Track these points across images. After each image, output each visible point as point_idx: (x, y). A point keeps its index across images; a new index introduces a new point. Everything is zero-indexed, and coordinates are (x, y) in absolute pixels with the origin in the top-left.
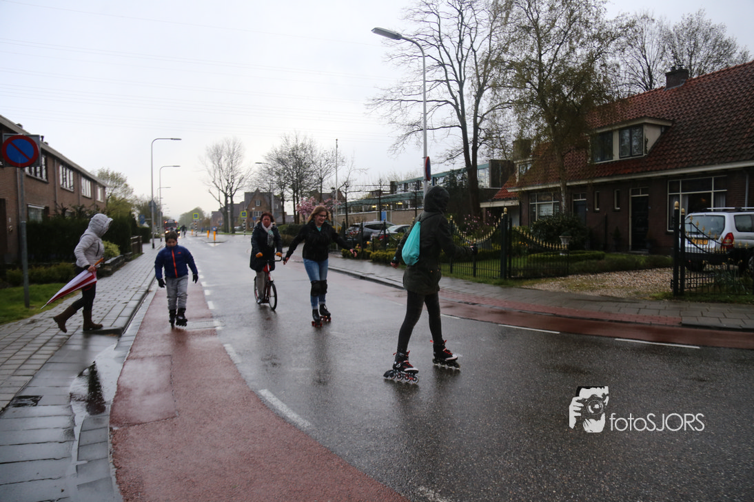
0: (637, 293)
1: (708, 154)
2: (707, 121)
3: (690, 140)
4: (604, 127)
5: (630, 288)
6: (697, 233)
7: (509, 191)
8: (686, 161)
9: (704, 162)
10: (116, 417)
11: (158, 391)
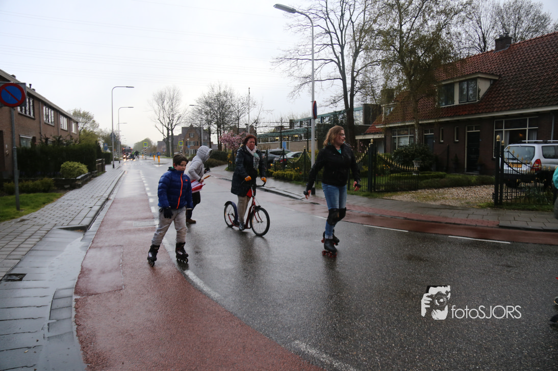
0: (467, 203)
1: (524, 100)
2: (524, 76)
3: (512, 90)
4: (449, 80)
5: (463, 199)
6: (513, 159)
7: (377, 127)
8: (508, 106)
9: (521, 106)
10: (79, 289)
11: (110, 271)
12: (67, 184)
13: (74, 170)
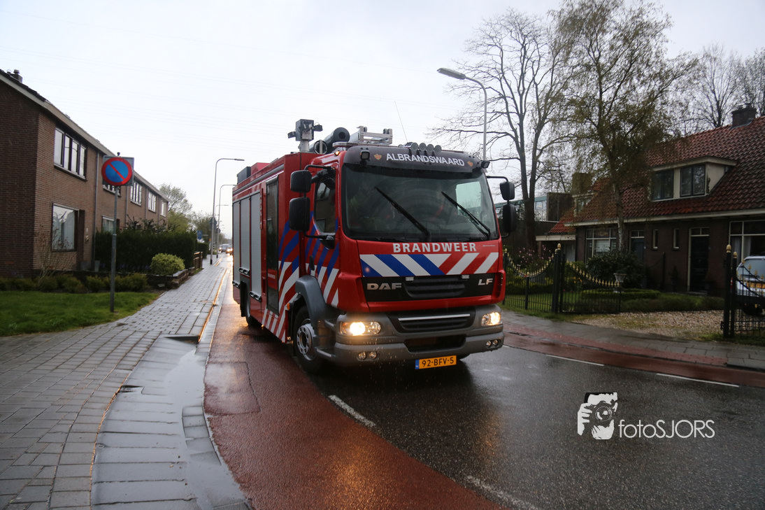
0: (686, 333)
3: (755, 181)
4: (666, 164)
5: (681, 328)
6: (749, 276)
7: (566, 225)
8: (749, 203)
10: (208, 407)
12: (162, 283)
13: (168, 265)
